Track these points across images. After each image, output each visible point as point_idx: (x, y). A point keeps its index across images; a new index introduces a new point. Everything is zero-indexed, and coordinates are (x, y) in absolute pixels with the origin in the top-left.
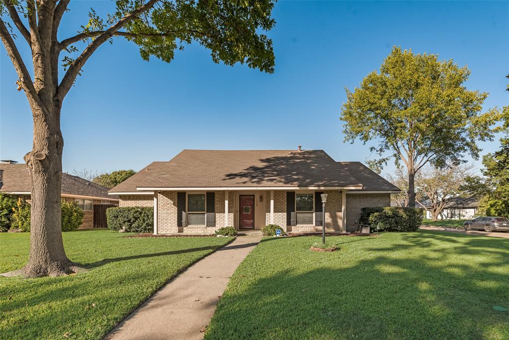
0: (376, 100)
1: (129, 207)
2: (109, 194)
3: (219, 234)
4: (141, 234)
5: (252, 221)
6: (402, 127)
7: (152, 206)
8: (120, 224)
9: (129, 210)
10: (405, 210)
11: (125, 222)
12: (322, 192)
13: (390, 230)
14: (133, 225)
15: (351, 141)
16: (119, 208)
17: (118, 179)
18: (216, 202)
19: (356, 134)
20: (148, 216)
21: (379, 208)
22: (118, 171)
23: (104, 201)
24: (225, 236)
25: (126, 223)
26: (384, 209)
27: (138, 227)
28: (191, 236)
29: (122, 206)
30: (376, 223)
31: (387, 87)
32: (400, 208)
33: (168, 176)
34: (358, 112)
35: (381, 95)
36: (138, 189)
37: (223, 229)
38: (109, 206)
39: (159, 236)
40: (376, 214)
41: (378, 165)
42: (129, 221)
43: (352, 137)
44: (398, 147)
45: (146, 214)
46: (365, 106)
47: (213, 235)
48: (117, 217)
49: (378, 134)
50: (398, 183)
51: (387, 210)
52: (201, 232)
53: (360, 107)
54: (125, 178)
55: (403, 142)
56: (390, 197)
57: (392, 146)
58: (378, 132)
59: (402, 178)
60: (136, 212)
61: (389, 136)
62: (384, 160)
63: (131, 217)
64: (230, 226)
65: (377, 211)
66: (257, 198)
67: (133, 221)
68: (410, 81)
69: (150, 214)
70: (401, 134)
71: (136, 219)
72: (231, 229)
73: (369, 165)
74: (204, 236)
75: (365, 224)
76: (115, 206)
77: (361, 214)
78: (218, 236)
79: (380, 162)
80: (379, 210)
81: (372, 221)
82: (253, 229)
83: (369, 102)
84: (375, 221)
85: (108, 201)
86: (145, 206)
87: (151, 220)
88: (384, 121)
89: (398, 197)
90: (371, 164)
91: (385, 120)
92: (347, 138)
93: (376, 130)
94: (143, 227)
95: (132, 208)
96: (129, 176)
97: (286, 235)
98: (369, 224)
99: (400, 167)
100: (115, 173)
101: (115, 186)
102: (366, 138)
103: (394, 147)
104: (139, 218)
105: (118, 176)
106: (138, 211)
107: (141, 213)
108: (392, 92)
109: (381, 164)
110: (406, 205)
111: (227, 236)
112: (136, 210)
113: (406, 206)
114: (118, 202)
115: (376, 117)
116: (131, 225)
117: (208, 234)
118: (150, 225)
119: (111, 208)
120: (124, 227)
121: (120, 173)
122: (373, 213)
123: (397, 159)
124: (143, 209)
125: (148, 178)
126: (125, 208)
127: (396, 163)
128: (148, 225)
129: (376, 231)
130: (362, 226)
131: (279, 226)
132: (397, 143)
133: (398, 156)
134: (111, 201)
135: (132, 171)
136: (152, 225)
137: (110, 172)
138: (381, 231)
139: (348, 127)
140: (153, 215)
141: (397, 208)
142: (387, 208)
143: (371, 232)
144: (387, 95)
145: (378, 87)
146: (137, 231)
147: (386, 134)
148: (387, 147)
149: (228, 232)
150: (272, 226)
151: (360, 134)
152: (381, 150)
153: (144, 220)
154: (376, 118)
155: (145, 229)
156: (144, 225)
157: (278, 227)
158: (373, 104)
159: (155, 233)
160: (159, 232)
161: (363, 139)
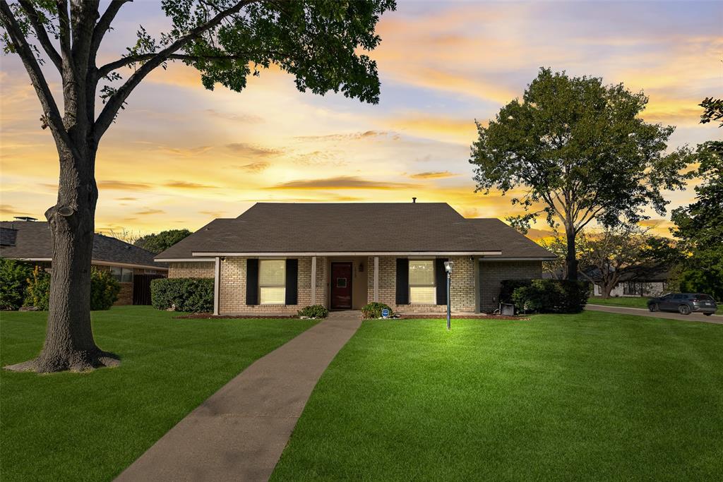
0: (518, 137)
1: (181, 278)
2: (155, 260)
3: (302, 315)
4: (196, 314)
5: (348, 298)
6: (555, 172)
7: (212, 277)
8: (169, 301)
9: (181, 281)
10: (564, 283)
11: (175, 298)
12: (446, 259)
13: (543, 311)
14: (187, 302)
15: (485, 190)
16: (168, 280)
17: (168, 242)
18: (300, 272)
19: (492, 182)
20: (206, 290)
21: (526, 280)
22: (168, 231)
23: (148, 270)
24: (311, 317)
25: (177, 300)
26: (532, 283)
27: (193, 306)
28: (265, 317)
29: (172, 277)
30: (522, 302)
31: (533, 119)
32: (556, 281)
33: (235, 237)
34: (493, 153)
35: (525, 130)
36: (194, 254)
37: (308, 308)
38: (155, 277)
39: (221, 317)
40: (522, 288)
41: (524, 222)
42: (181, 297)
43: (486, 186)
44: (550, 199)
45: (204, 288)
46: (503, 145)
47: (295, 316)
48: (165, 291)
49: (522, 182)
50: (553, 246)
51: (537, 283)
52: (278, 312)
53: (496, 146)
54: (177, 239)
55: (558, 191)
56: (541, 266)
57: (542, 197)
58: (522, 179)
59: (558, 240)
60: (191, 285)
61: (538, 184)
62: (531, 216)
63: (184, 292)
64: (318, 304)
65: (523, 285)
66: (356, 267)
67: (186, 297)
68: (565, 112)
69: (210, 287)
70: (555, 181)
71: (191, 294)
72: (320, 308)
73: (510, 223)
74: (283, 317)
75: (506, 302)
76: (163, 277)
77: (501, 288)
78: (302, 318)
79: (526, 219)
80: (526, 283)
81: (517, 298)
82: (350, 309)
83: (509, 140)
84: (521, 299)
85: (153, 270)
86: (202, 277)
87: (210, 295)
88: (529, 164)
89: (553, 266)
90: (513, 221)
91: (532, 163)
92: (480, 186)
93: (520, 176)
94: (199, 305)
95: (186, 280)
96: (183, 238)
97: (396, 317)
98: (513, 303)
99: (554, 225)
100: (164, 234)
101: (164, 250)
102: (506, 186)
103: (545, 198)
104: (194, 293)
105: (167, 237)
106: (193, 284)
107: (197, 287)
108: (540, 126)
109: (528, 222)
110: (565, 276)
111: (313, 318)
112: (191, 281)
113: (564, 279)
114: (167, 272)
115: (519, 159)
116: (183, 302)
117: (288, 315)
118: (209, 303)
119: (156, 280)
120: (173, 305)
121: (171, 233)
122: (518, 287)
123: (550, 214)
124: (200, 281)
125: (209, 239)
126: (176, 279)
127: (549, 220)
128: (206, 302)
129: (523, 313)
130: (502, 306)
131: (386, 305)
132: (549, 194)
133: (551, 211)
134: (157, 271)
135: (187, 231)
136: (212, 302)
137: (157, 232)
138: (529, 312)
139: (481, 173)
140: (213, 290)
141: (552, 281)
142: (538, 281)
143: (515, 314)
144: (533, 131)
145: (520, 120)
146: (191, 310)
147: (533, 182)
148: (535, 198)
149: (316, 313)
150: (377, 304)
151: (497, 181)
152: (527, 203)
153: (201, 296)
154: (520, 161)
155: (202, 308)
156: (201, 302)
157: (384, 306)
158: (514, 141)
159: (216, 313)
160: (221, 312)
161: (501, 188)
